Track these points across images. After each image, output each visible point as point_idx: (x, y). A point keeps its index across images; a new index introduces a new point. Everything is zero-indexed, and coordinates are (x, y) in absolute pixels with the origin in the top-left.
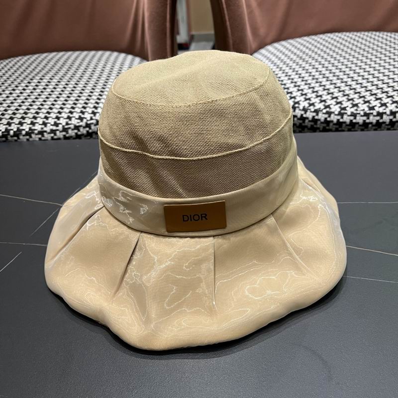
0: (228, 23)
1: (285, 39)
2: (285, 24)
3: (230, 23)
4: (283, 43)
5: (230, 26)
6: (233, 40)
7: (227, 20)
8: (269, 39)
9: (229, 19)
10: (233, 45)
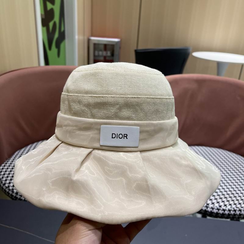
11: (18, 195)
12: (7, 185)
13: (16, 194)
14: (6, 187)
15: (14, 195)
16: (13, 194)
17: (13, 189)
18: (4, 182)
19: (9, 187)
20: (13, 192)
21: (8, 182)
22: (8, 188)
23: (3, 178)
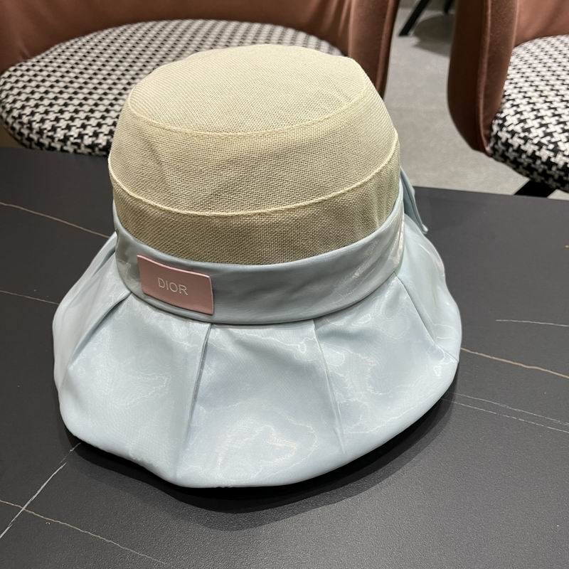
0: (490, 11)
1: (554, 34)
2: (557, 12)
3: (492, 12)
4: (552, 40)
5: (492, 15)
6: (491, 36)
7: (490, 6)
8: (530, 32)
9: (492, 4)
10: (491, 44)
11: (45, 136)
12: (15, 113)
13: (39, 136)
14: (13, 117)
15: (35, 137)
16: (31, 135)
17: (30, 122)
18: (8, 106)
19: (20, 116)
20: (30, 129)
21: (18, 105)
22: (17, 121)
23: (7, 97)
